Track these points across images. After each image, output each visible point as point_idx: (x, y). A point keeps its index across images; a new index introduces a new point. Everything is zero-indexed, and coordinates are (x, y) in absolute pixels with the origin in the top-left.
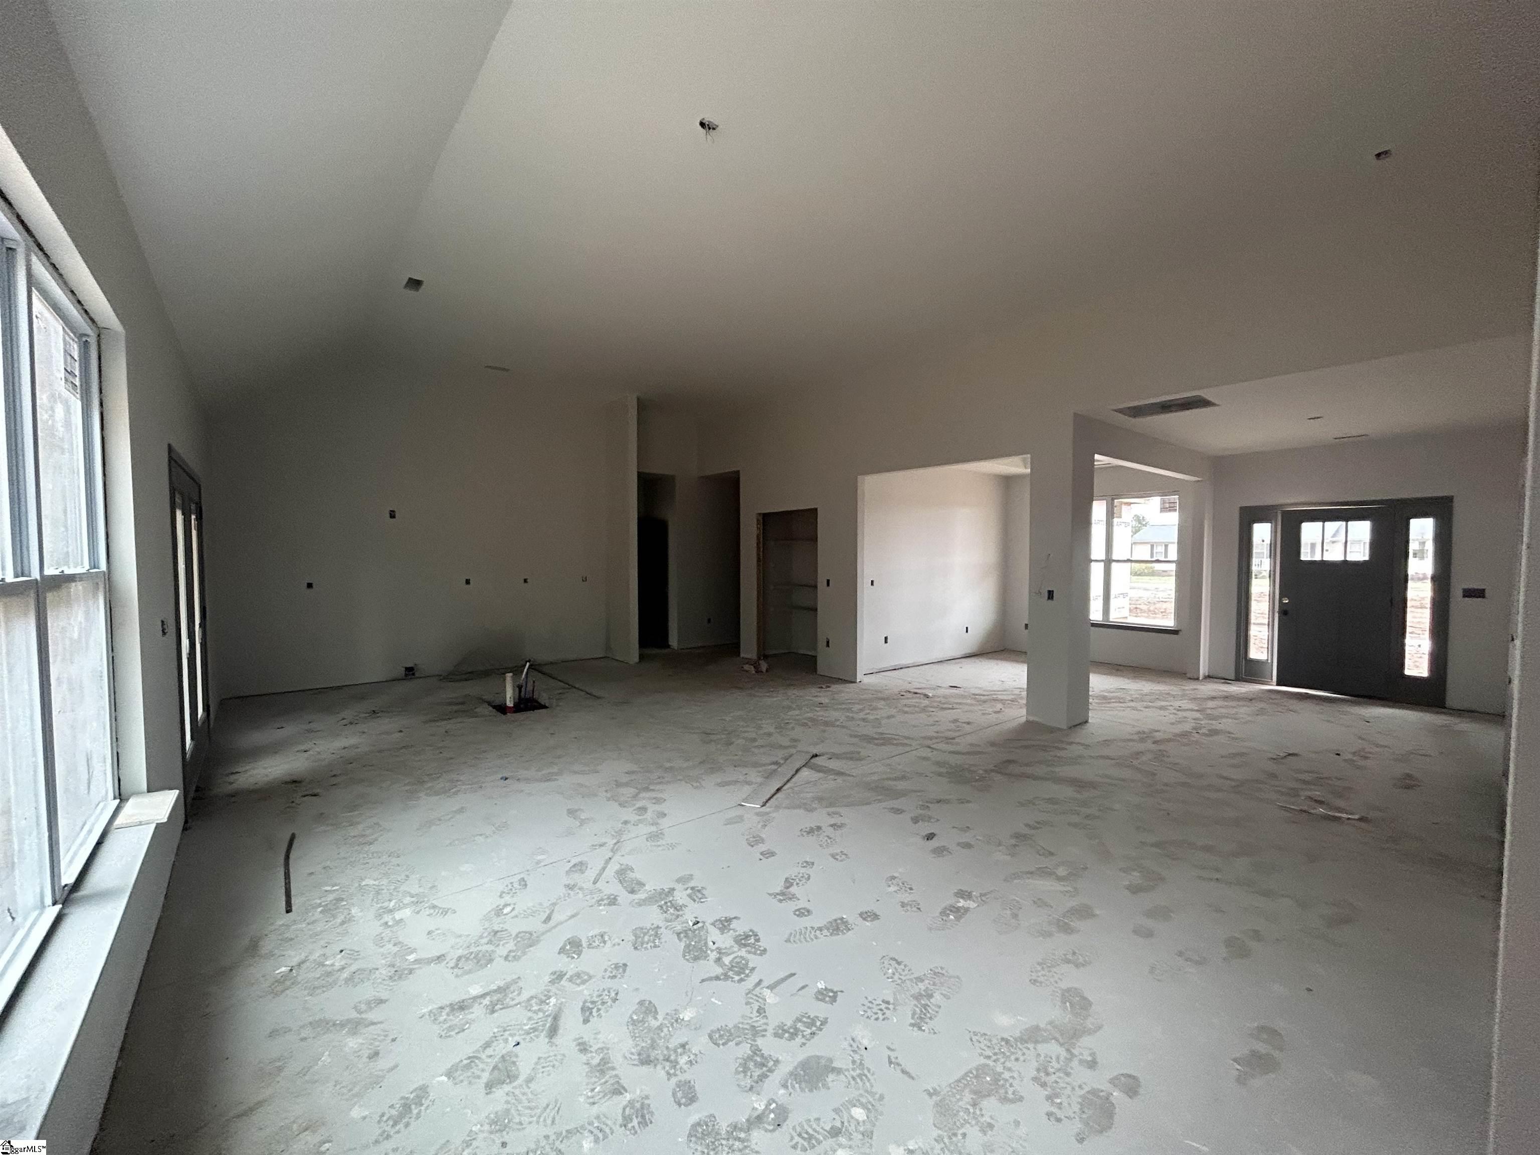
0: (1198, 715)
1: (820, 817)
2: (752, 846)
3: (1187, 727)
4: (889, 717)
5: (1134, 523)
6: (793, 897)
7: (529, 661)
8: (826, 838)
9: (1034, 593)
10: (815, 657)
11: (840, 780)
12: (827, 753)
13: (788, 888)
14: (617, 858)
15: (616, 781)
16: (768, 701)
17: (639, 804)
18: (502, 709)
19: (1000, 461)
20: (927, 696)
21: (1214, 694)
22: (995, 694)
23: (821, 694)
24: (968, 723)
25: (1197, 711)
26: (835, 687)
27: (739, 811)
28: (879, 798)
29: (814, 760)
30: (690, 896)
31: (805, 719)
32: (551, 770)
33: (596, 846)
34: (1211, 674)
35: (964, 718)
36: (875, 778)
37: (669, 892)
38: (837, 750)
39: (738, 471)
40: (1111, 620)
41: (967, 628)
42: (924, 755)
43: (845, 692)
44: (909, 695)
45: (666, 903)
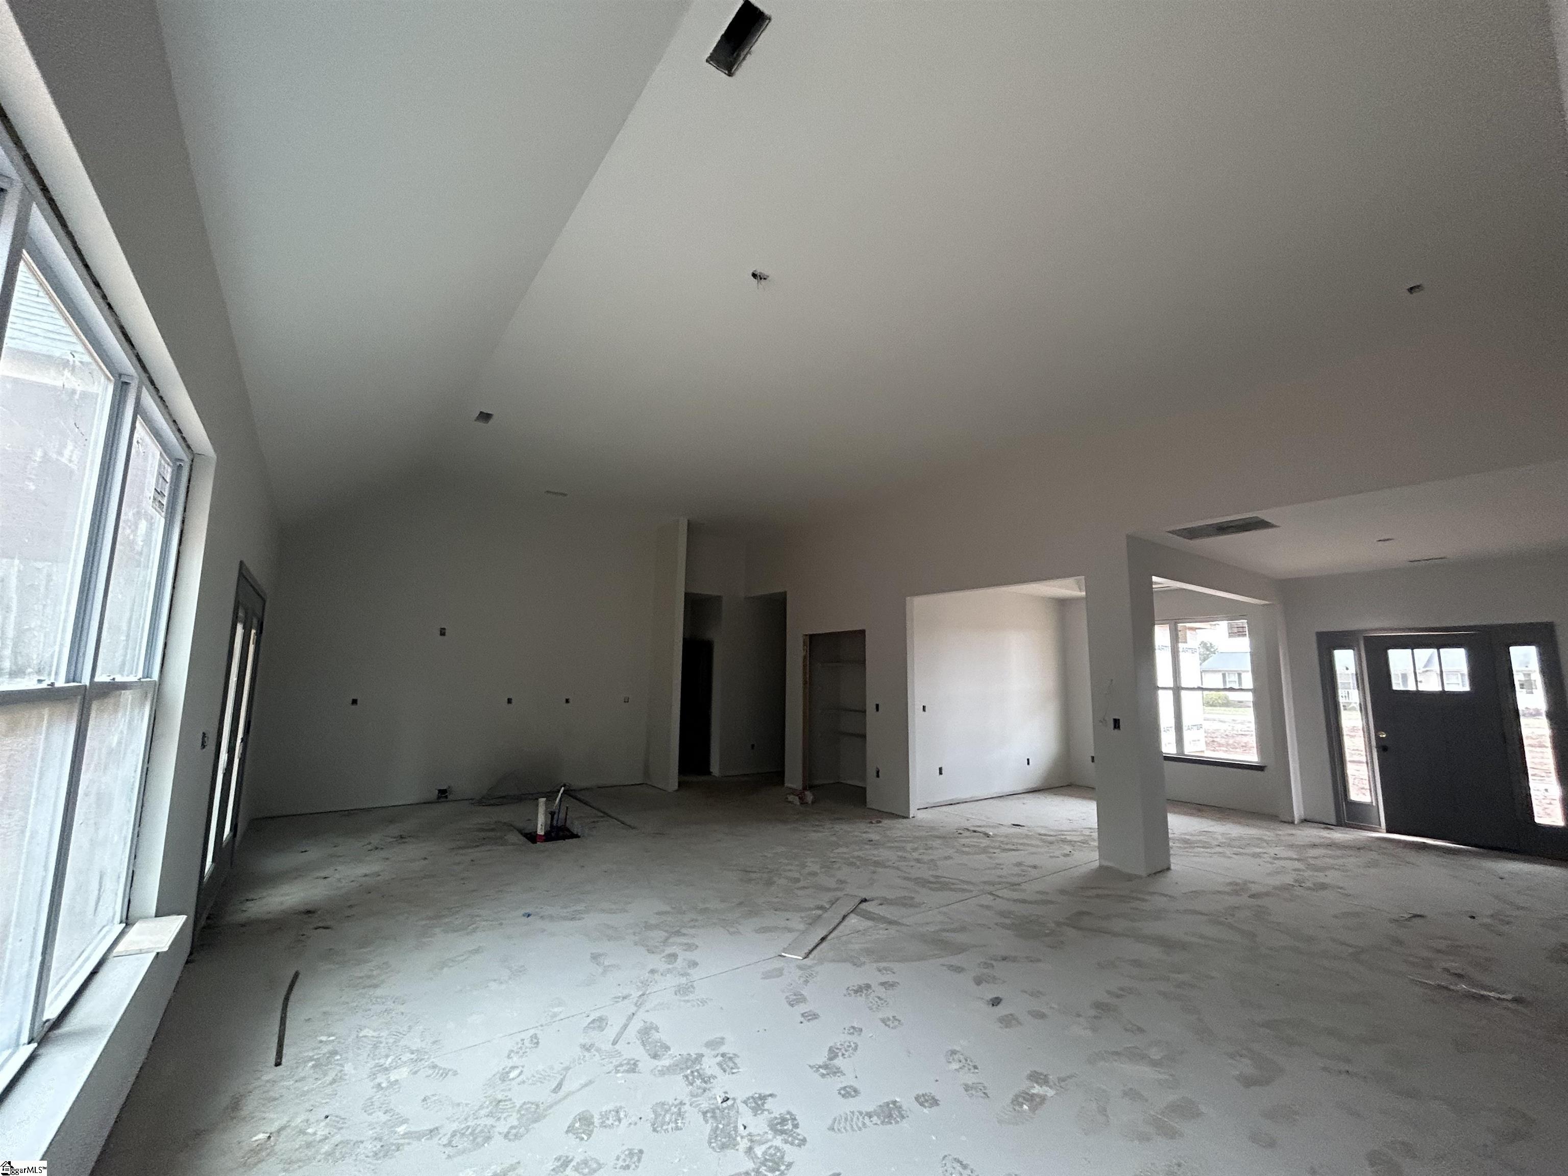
0: (1297, 865)
1: (869, 974)
2: (792, 1005)
3: (1288, 879)
4: (946, 858)
5: (1202, 650)
6: (837, 1072)
7: (564, 786)
8: (877, 999)
9: (1099, 722)
10: (864, 789)
11: (893, 930)
12: (877, 898)
13: (831, 1059)
14: (641, 1015)
15: (646, 922)
16: (814, 836)
17: (669, 950)
18: (532, 837)
19: (1051, 582)
20: (988, 836)
21: (1317, 841)
22: (1063, 835)
23: (870, 831)
24: (1035, 867)
25: (1298, 860)
26: (886, 822)
27: (778, 964)
28: (936, 952)
29: (864, 906)
30: (720, 1064)
31: (854, 857)
32: (578, 908)
33: (619, 997)
34: (1308, 818)
35: (1031, 860)
36: (932, 928)
37: (696, 1059)
38: (891, 895)
39: (785, 593)
40: (1186, 753)
41: (1028, 760)
42: (986, 903)
43: (897, 828)
44: (967, 834)
45: (692, 1072)
